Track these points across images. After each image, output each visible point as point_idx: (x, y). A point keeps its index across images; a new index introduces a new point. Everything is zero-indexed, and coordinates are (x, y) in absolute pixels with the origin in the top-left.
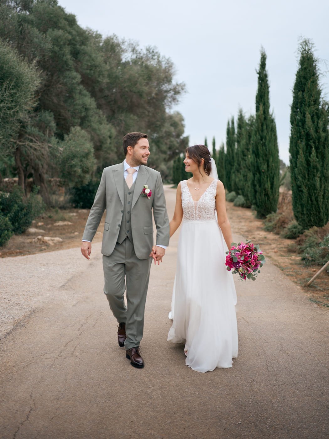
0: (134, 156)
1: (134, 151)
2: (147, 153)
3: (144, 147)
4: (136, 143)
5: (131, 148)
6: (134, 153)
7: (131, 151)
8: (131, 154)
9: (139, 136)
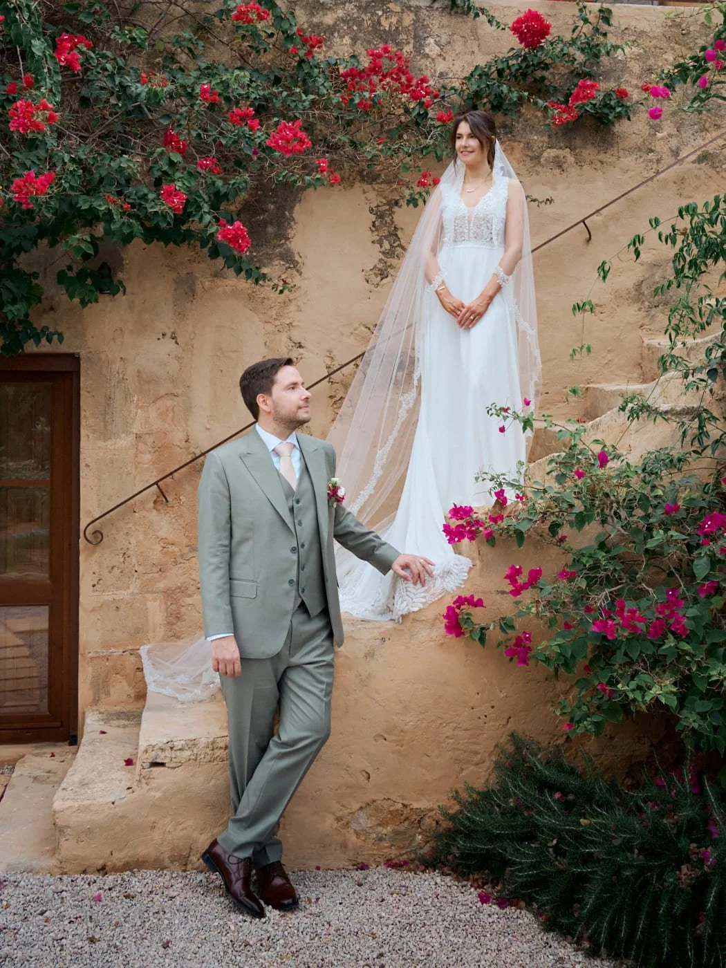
0: (277, 413)
1: (273, 402)
2: (304, 397)
3: (294, 386)
4: (272, 382)
5: (266, 397)
6: (275, 405)
7: (266, 404)
8: (268, 410)
9: (273, 365)
